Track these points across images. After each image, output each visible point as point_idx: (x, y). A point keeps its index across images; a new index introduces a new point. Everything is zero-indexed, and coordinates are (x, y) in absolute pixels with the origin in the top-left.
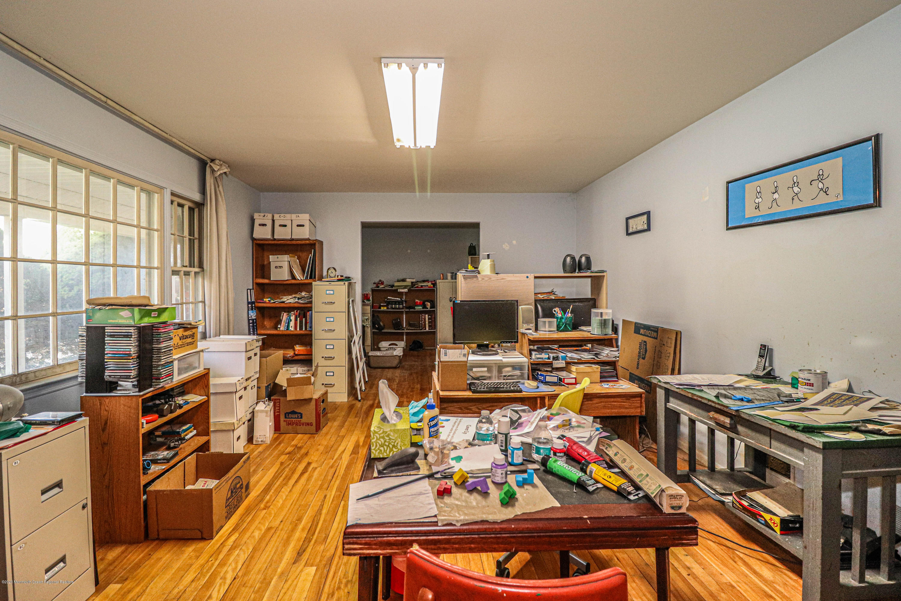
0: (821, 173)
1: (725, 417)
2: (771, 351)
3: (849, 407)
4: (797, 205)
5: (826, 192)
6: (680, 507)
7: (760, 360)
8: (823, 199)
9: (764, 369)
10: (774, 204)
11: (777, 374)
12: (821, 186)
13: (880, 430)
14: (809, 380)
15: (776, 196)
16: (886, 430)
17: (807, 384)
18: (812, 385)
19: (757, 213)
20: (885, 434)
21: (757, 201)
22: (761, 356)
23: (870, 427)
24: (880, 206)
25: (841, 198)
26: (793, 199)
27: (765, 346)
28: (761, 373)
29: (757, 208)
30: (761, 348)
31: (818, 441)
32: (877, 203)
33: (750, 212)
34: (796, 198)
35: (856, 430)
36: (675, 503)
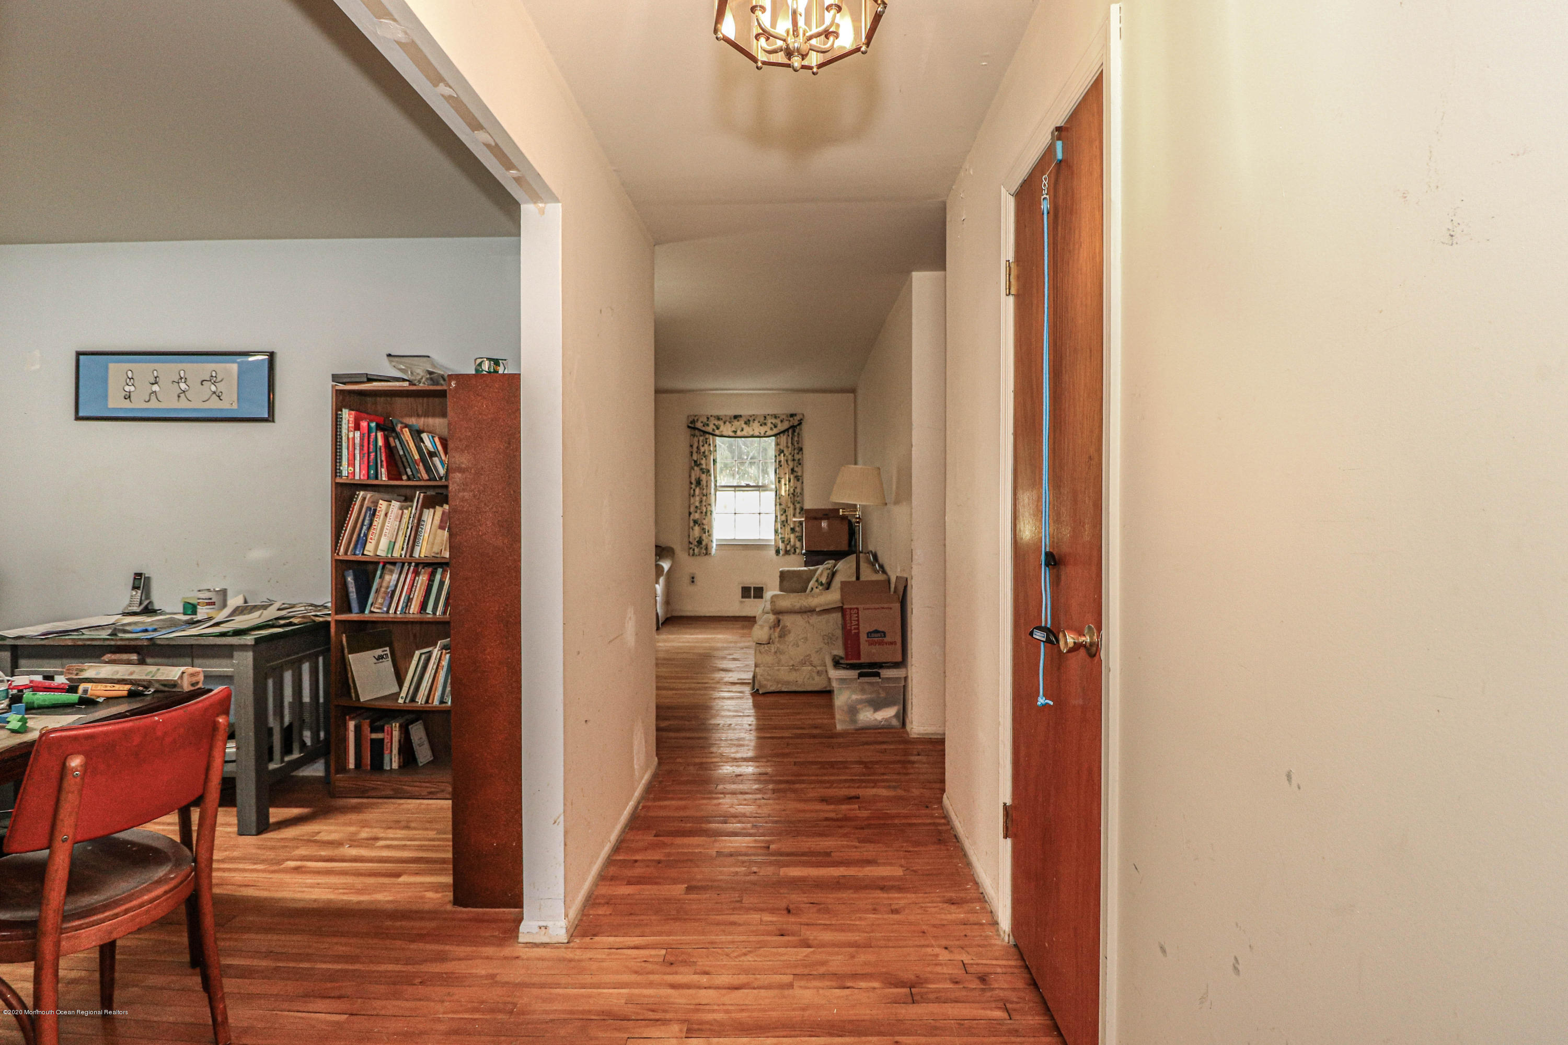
0: (214, 375)
1: (129, 655)
2: (148, 579)
3: (261, 611)
4: (183, 404)
5: (219, 397)
6: (197, 683)
7: (134, 593)
8: (214, 404)
9: (141, 604)
10: (153, 397)
11: (156, 607)
12: (213, 388)
13: (291, 622)
14: (211, 599)
15: (155, 388)
16: (295, 621)
17: (208, 604)
18: (213, 604)
19: (126, 404)
20: (295, 624)
21: (127, 389)
22: (135, 588)
23: (282, 622)
24: (273, 421)
25: (235, 406)
26: (179, 397)
27: (140, 575)
28: (136, 609)
29: (128, 397)
30: (135, 578)
31: (249, 639)
32: (270, 418)
33: (116, 403)
34: (182, 395)
35: (273, 626)
36: (194, 680)
